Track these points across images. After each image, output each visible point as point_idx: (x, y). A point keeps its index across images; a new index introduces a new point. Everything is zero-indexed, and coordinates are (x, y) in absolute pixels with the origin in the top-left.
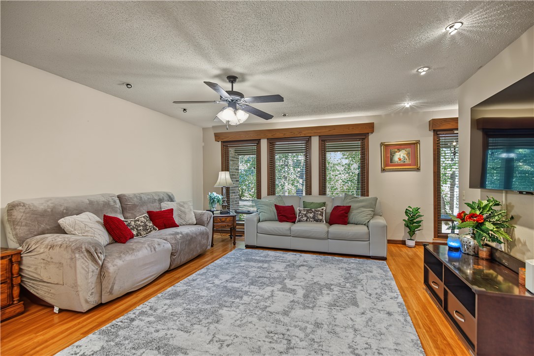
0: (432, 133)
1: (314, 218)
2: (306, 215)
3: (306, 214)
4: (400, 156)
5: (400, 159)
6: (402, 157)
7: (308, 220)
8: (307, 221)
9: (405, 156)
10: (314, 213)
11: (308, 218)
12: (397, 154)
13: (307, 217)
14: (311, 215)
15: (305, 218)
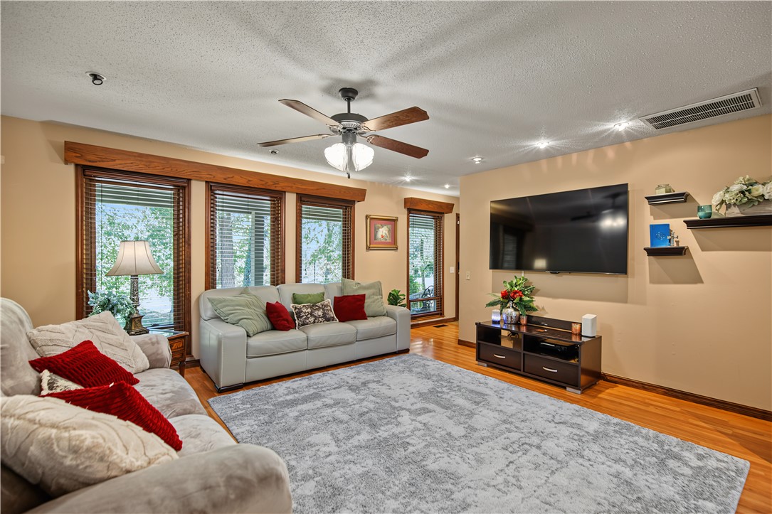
0: (406, 211)
1: (324, 316)
2: (312, 315)
3: (312, 312)
4: (383, 232)
5: (383, 237)
6: (384, 235)
7: (317, 321)
8: (314, 322)
9: (387, 232)
10: (323, 309)
11: (316, 318)
12: (380, 230)
13: (315, 316)
14: (320, 313)
15: (312, 319)
